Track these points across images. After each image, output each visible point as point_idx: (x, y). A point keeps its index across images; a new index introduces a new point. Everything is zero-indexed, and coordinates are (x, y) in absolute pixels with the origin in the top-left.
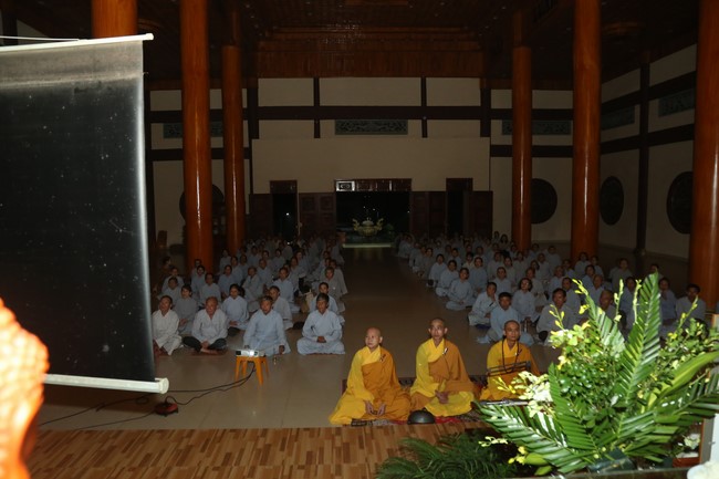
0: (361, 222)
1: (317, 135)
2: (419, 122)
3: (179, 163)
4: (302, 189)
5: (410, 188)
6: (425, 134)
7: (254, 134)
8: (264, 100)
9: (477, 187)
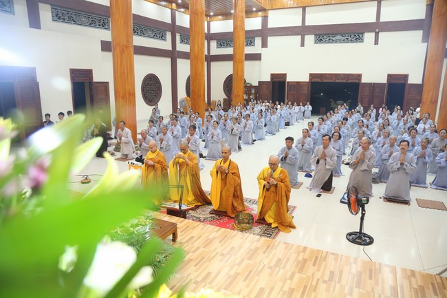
0: (335, 101)
1: (302, 45)
2: (373, 34)
3: (231, 63)
4: (289, 79)
5: (360, 80)
6: (376, 42)
7: (264, 45)
8: (272, 24)
9: (411, 81)
